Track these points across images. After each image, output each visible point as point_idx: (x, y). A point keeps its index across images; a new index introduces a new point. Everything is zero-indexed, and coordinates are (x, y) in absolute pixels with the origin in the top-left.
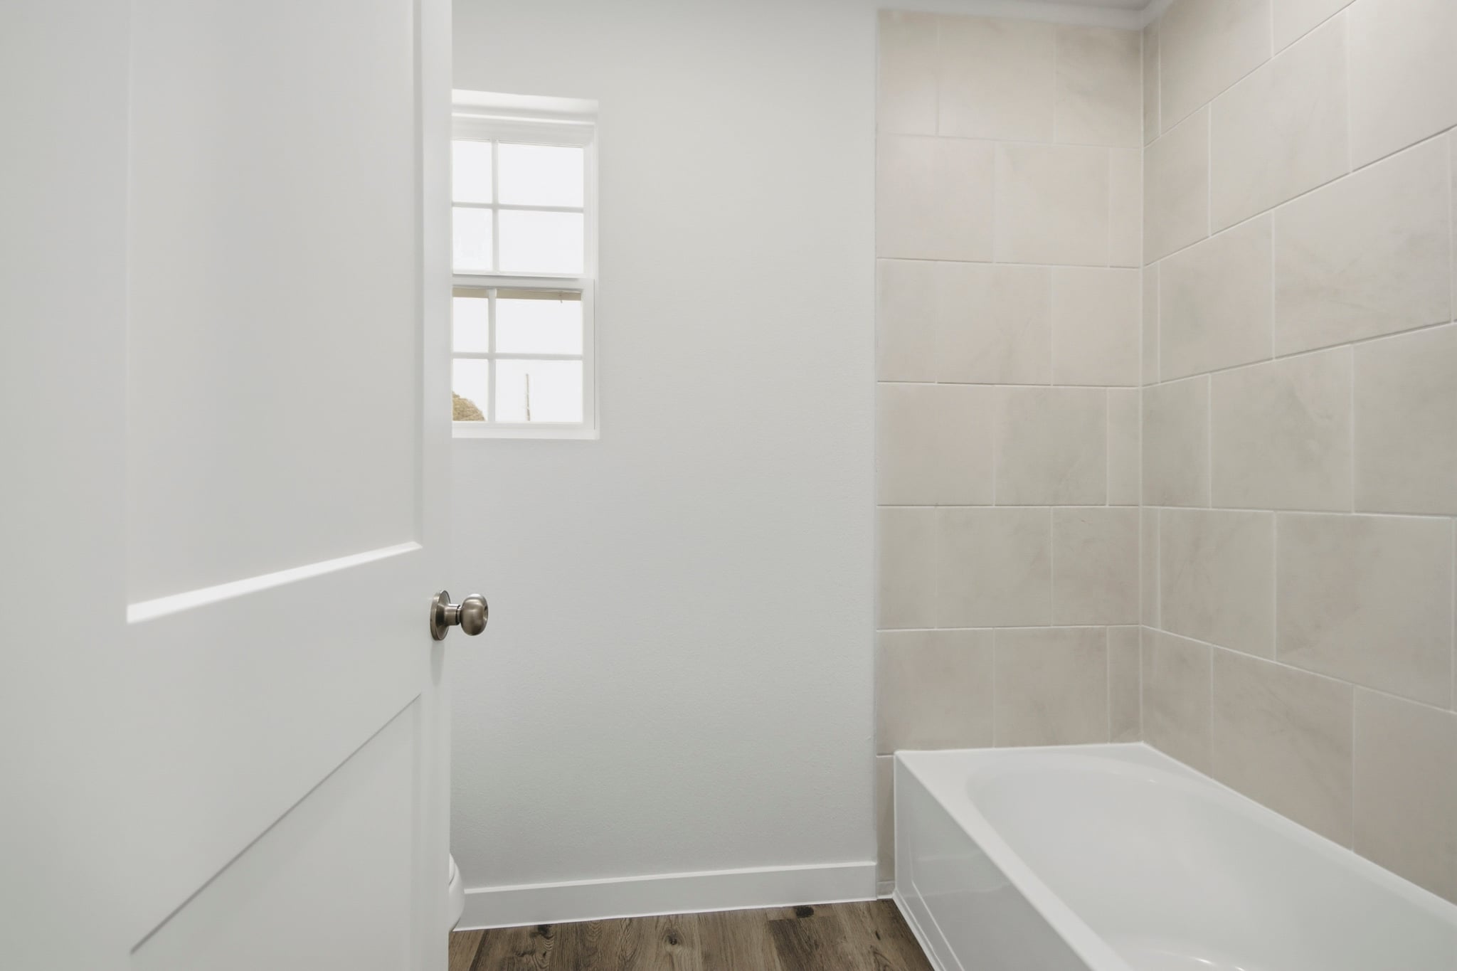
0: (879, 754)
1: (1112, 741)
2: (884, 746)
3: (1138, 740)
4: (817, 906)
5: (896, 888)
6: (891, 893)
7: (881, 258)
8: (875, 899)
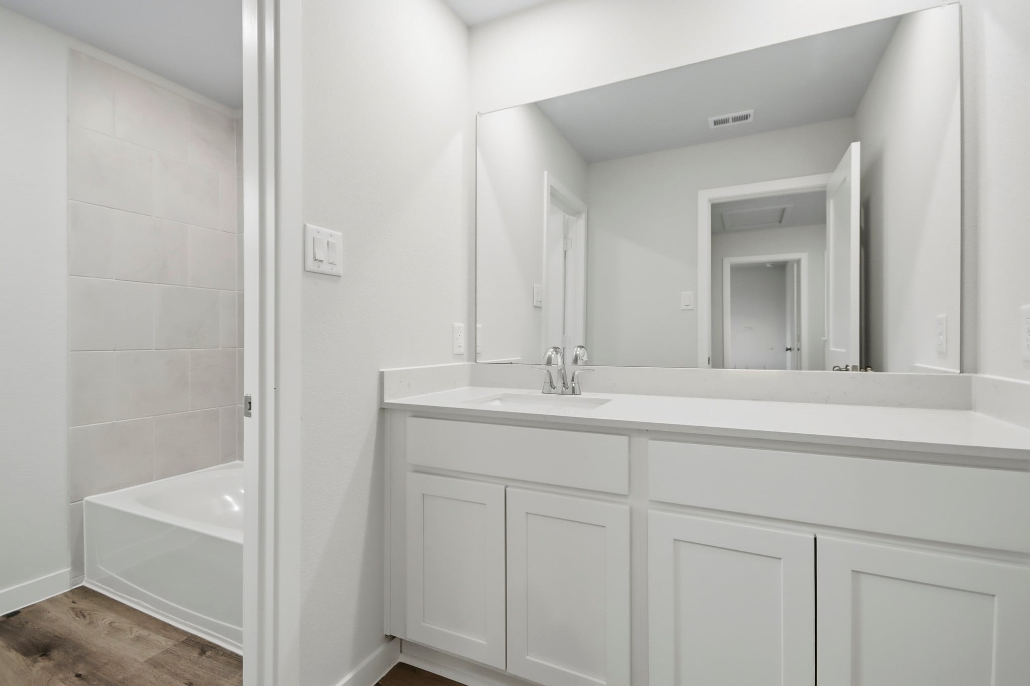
0: (72, 503)
1: (222, 464)
2: (76, 497)
3: (235, 460)
4: (22, 609)
5: (85, 578)
6: (82, 582)
7: (72, 199)
8: (70, 590)
